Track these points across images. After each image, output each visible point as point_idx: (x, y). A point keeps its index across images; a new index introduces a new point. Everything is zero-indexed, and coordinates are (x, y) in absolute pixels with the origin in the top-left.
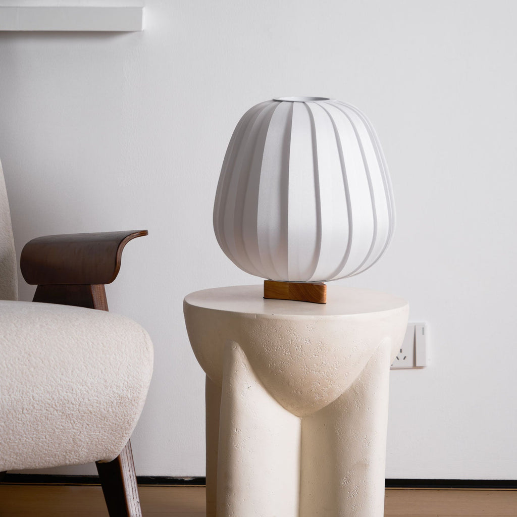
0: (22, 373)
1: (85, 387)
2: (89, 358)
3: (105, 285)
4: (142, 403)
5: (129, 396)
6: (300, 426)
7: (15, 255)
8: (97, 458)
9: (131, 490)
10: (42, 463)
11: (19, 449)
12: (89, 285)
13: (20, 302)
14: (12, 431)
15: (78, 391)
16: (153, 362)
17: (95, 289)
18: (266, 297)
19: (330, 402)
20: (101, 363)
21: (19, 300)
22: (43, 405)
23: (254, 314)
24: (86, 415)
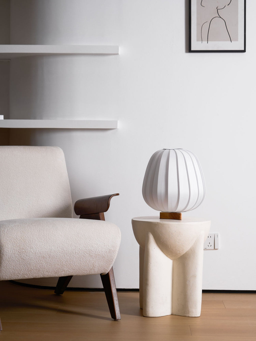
0: (76, 240)
1: (97, 245)
2: (99, 235)
3: (104, 213)
4: (117, 252)
5: (112, 249)
6: (172, 263)
7: (72, 205)
8: (101, 272)
9: (113, 284)
10: (82, 273)
11: (74, 267)
12: (98, 213)
13: (74, 219)
14: (72, 260)
15: (95, 247)
16: (121, 238)
17: (101, 214)
18: (161, 218)
19: (183, 254)
20: (103, 237)
21: (74, 218)
22: (83, 251)
23: (156, 222)
24: (97, 256)
